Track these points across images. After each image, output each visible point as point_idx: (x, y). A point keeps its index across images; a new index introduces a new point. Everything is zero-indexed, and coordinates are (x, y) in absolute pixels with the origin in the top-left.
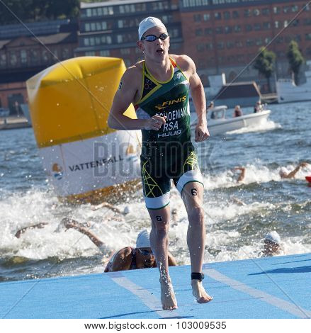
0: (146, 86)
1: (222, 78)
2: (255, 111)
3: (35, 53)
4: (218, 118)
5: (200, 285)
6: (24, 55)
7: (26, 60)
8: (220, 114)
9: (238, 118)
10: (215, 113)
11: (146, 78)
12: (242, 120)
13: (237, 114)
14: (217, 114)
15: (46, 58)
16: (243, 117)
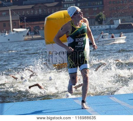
0: (72, 30)
1: (119, 21)
2: (120, 36)
3: (45, 10)
4: (105, 38)
5: (84, 104)
6: (40, 11)
7: (41, 13)
8: (106, 37)
9: (113, 39)
10: (104, 36)
11: (72, 27)
12: (115, 39)
13: (113, 37)
14: (105, 37)
15: (49, 12)
16: (115, 38)
